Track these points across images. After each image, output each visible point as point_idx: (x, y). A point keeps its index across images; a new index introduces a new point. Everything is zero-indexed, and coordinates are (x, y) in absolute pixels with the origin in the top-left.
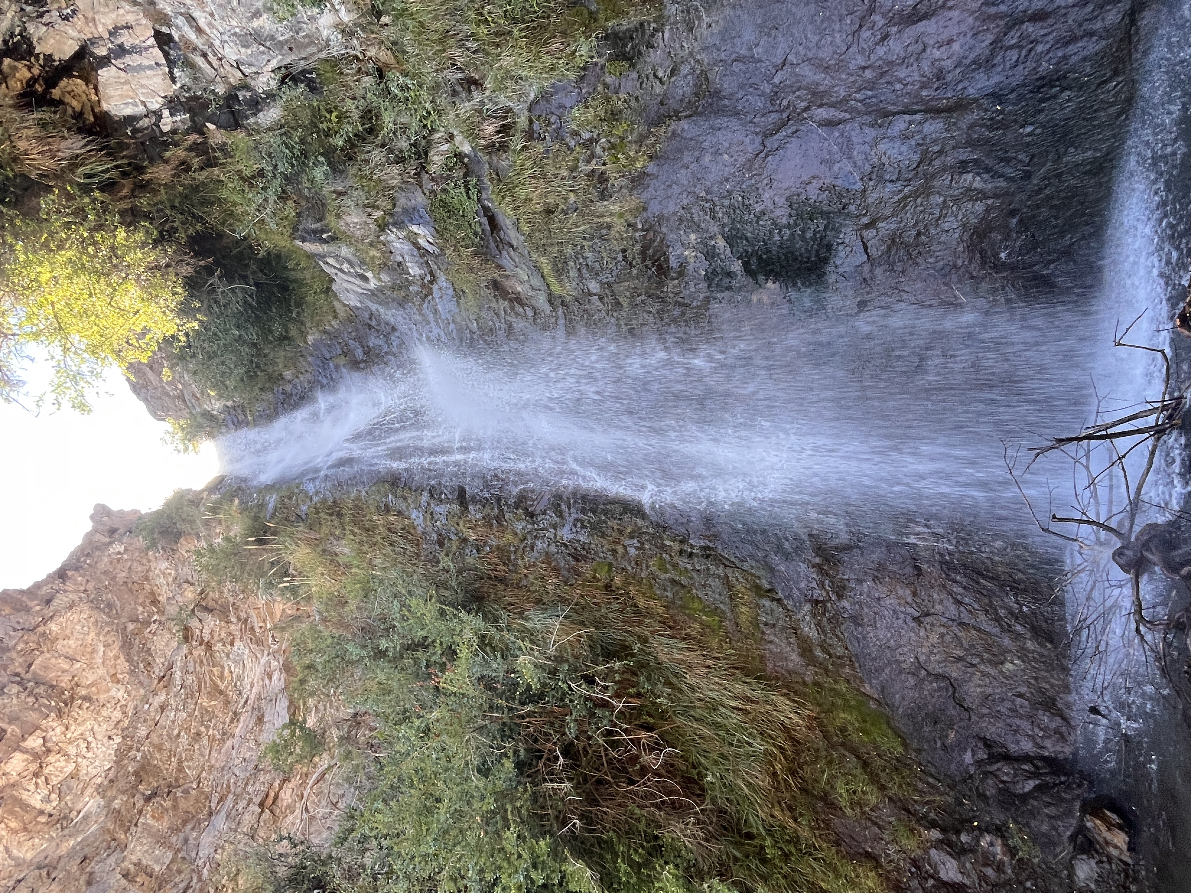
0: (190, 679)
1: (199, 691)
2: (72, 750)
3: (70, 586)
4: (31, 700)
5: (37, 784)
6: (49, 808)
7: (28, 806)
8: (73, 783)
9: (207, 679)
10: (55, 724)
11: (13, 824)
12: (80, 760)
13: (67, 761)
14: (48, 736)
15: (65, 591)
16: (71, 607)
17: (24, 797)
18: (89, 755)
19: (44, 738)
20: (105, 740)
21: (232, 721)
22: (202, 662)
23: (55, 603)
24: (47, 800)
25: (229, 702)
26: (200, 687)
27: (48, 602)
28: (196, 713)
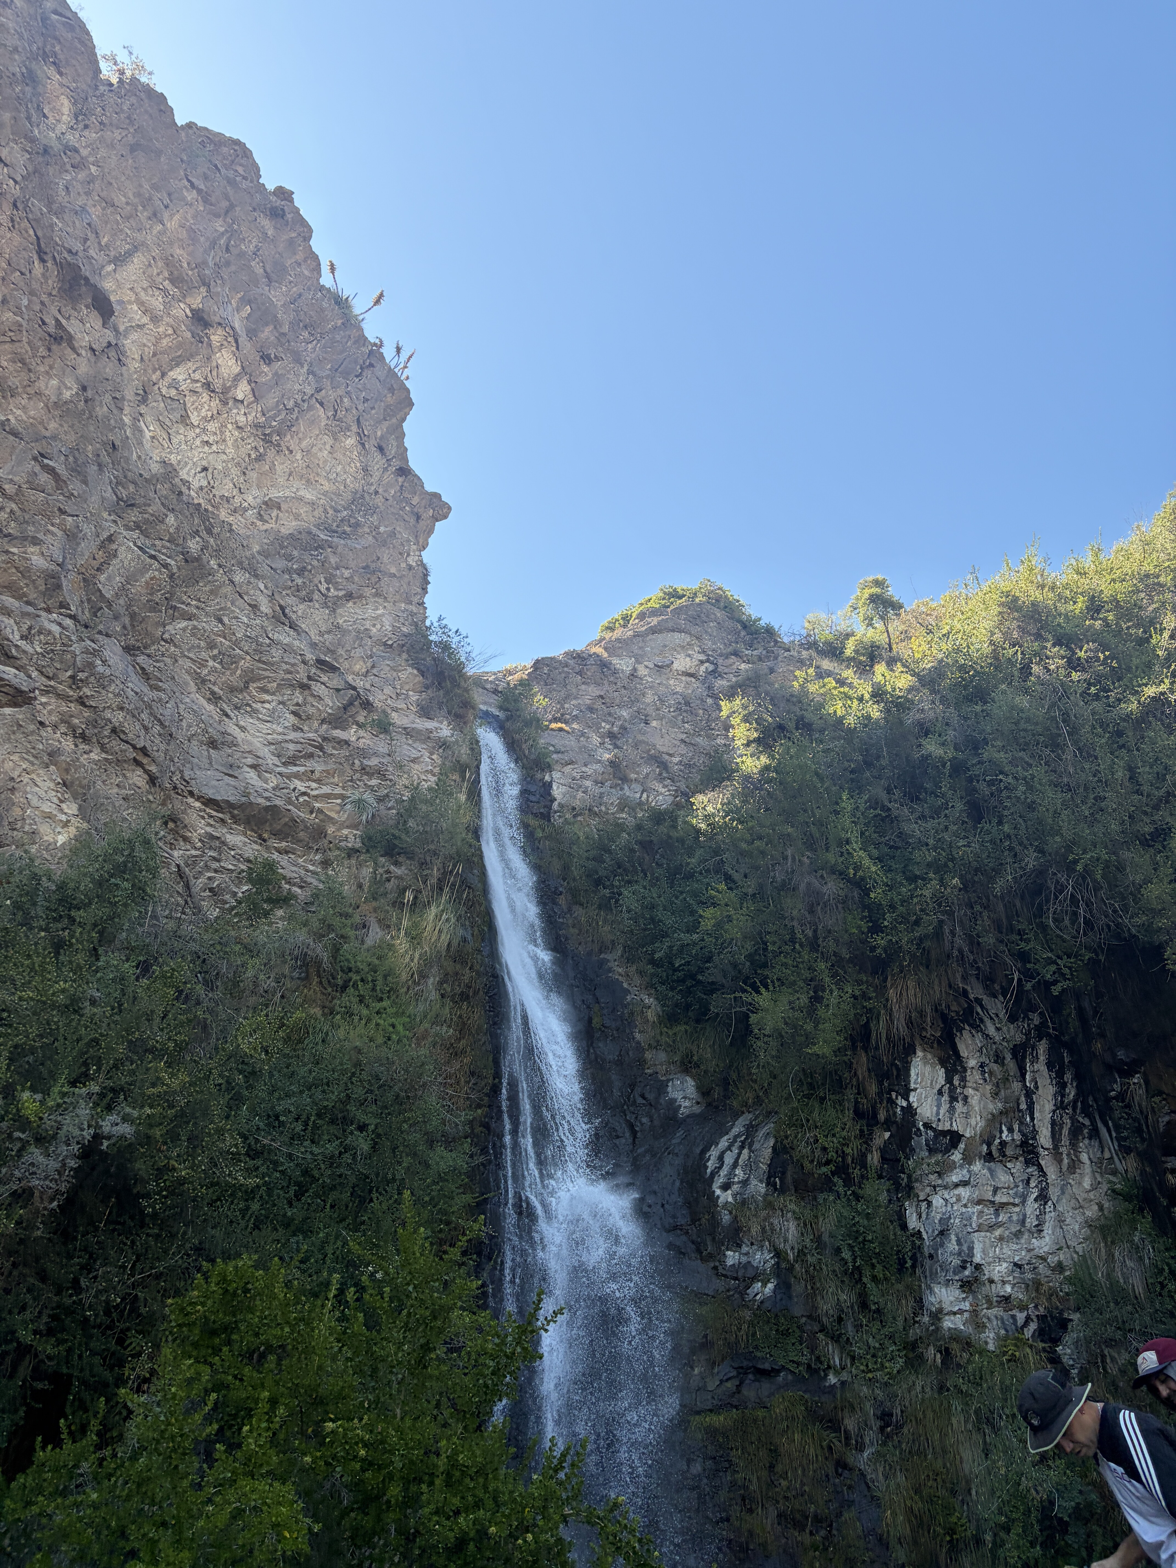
0: (276, 654)
1: (259, 661)
2: (212, 426)
3: (389, 477)
4: (290, 404)
5: (197, 381)
6: (163, 385)
7: (177, 365)
8: (176, 416)
9: (267, 674)
10: (250, 418)
11: (165, 342)
12: (197, 431)
13: (205, 418)
14: (240, 406)
15: (385, 469)
16: (365, 470)
17: (190, 364)
18: (198, 442)
19: (242, 402)
20: (204, 463)
21: (213, 693)
22: (290, 673)
23: (378, 456)
24: (174, 385)
25: (232, 692)
26: (264, 663)
27: (381, 449)
28: (238, 651)
